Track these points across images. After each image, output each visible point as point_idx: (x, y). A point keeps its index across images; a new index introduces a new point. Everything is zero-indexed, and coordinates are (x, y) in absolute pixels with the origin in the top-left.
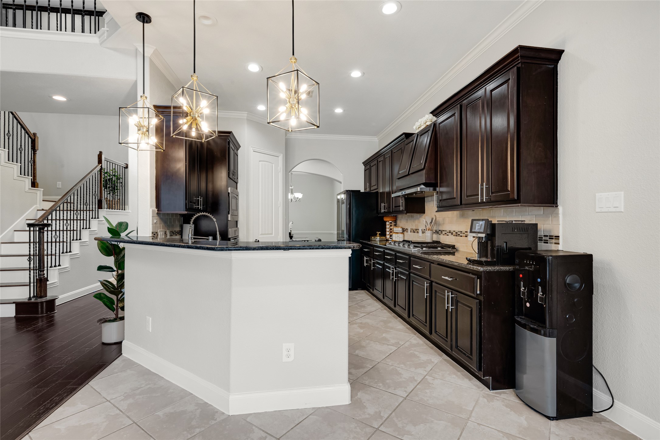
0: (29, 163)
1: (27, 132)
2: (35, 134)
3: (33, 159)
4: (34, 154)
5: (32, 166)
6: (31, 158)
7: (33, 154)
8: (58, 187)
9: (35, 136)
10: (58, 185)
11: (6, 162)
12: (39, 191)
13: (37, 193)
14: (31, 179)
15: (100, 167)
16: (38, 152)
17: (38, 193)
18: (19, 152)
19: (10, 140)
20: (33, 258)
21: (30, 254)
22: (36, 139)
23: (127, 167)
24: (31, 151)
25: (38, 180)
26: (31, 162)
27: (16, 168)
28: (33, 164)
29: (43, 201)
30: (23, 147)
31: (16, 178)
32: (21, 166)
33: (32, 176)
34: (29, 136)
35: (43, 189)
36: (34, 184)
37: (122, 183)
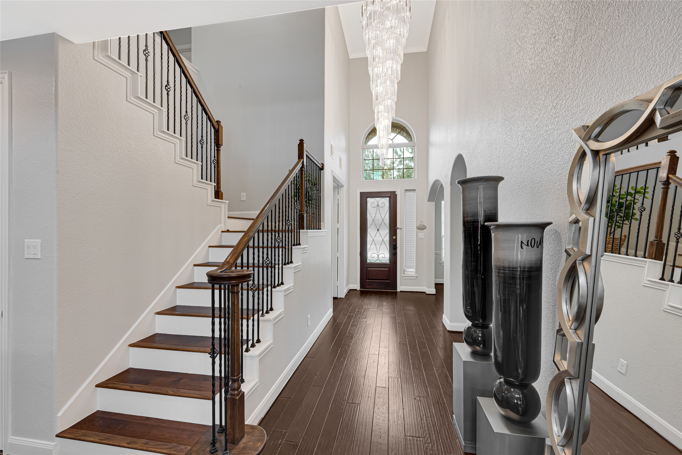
0: (212, 164)
1: (209, 118)
2: (218, 122)
3: (216, 158)
4: (218, 151)
5: (216, 168)
6: (215, 157)
7: (216, 151)
8: (242, 199)
9: (218, 125)
10: (242, 197)
11: (182, 159)
12: (223, 204)
13: (221, 207)
14: (215, 186)
15: (301, 164)
16: (222, 148)
17: (223, 206)
18: (200, 146)
19: (188, 125)
20: (219, 350)
21: (213, 338)
22: (220, 129)
23: (322, 169)
24: (215, 146)
25: (223, 189)
26: (214, 162)
27: (195, 168)
28: (216, 166)
29: (228, 217)
30: (205, 138)
31: (195, 184)
32: (202, 165)
33: (216, 182)
34: (212, 125)
35: (228, 202)
36: (218, 195)
37: (318, 190)
